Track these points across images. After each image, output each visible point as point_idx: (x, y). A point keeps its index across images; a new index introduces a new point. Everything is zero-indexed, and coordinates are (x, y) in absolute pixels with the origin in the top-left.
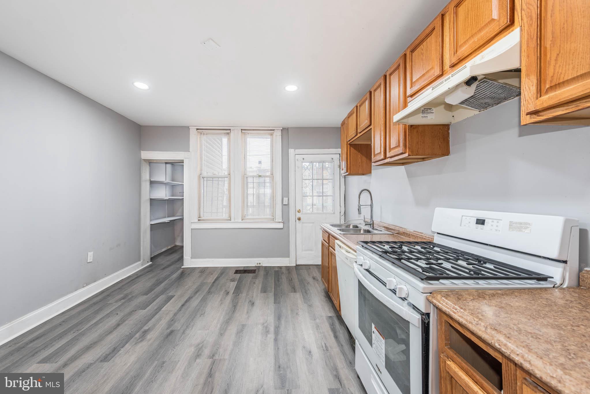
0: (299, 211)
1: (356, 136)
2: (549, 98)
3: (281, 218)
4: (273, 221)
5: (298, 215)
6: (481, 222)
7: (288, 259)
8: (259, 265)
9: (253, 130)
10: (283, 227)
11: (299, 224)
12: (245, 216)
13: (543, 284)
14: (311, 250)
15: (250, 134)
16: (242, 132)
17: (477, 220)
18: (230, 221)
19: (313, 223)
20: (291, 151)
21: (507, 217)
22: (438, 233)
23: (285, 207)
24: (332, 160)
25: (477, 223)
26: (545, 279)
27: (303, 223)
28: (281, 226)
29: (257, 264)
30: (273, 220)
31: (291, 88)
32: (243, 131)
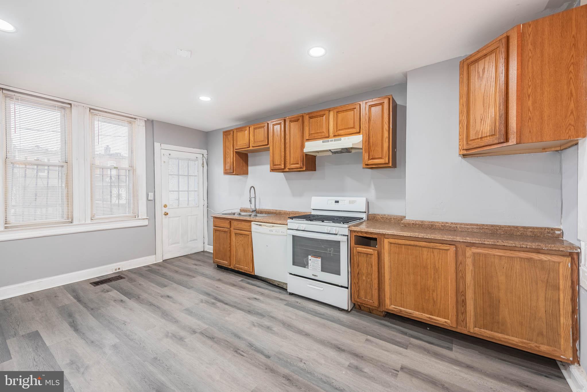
0: (165, 206)
1: (247, 148)
2: (372, 161)
3: (146, 215)
4: (135, 219)
5: (165, 210)
6: (337, 202)
7: (154, 256)
8: (118, 271)
9: (106, 112)
10: (148, 224)
11: (165, 220)
12: (94, 216)
13: (362, 221)
14: (178, 243)
15: (102, 116)
16: (90, 111)
17: (335, 201)
18: (71, 224)
19: (180, 217)
20: (157, 145)
21: (348, 199)
22: (313, 209)
23: (151, 203)
24: (196, 159)
25: (335, 203)
26: (362, 219)
27: (169, 218)
28: (146, 223)
29: (116, 270)
30: (136, 216)
31: (205, 99)
32: (92, 111)
